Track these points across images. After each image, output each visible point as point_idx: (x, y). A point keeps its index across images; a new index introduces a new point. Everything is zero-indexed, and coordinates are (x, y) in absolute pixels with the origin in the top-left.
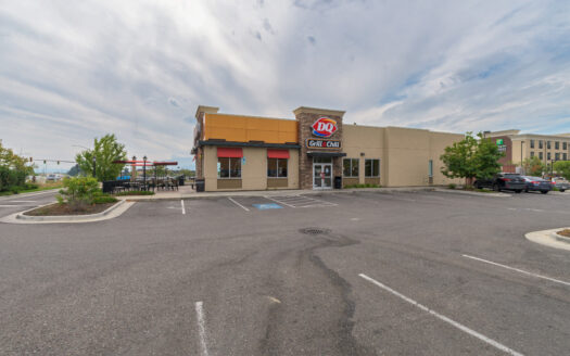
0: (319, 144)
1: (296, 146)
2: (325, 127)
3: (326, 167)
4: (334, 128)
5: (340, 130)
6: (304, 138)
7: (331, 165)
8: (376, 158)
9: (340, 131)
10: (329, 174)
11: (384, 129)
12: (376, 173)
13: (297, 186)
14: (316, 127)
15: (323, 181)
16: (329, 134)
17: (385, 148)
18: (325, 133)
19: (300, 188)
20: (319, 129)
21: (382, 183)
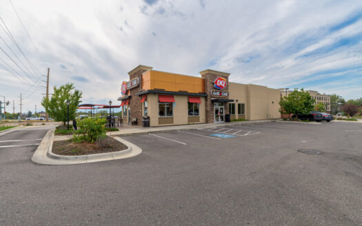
0: (218, 94)
1: (204, 95)
2: (221, 83)
3: (220, 109)
4: (225, 84)
6: (210, 90)
8: (243, 103)
9: (227, 86)
10: (222, 113)
11: (246, 86)
12: (243, 112)
13: (204, 122)
14: (216, 82)
15: (219, 117)
16: (223, 87)
17: (248, 97)
18: (221, 87)
19: (207, 122)
20: (218, 84)
21: (246, 118)
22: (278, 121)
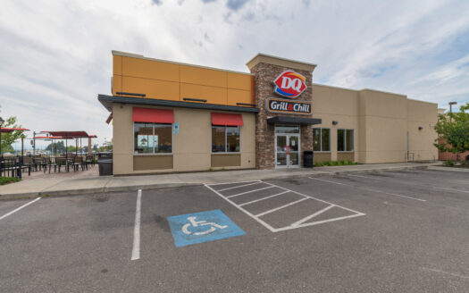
0: (284, 106)
1: (253, 111)
2: (292, 84)
3: (291, 139)
4: (303, 87)
5: (309, 89)
6: (263, 98)
7: (298, 135)
8: (349, 128)
9: (310, 91)
10: (295, 148)
11: (358, 93)
12: (350, 147)
13: (252, 165)
14: (280, 82)
15: (288, 157)
16: (296, 93)
17: (361, 116)
18: (291, 92)
19: (257, 167)
20: (283, 86)
21: (356, 160)
22: (430, 166)
